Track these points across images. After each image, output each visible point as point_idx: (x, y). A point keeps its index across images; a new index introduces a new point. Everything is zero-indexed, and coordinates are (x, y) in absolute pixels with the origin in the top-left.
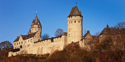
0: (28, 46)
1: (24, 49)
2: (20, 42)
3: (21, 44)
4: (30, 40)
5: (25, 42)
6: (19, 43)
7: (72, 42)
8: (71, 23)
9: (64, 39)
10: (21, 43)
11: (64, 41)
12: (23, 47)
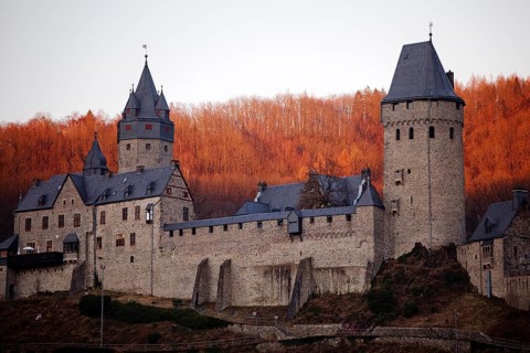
0: (120, 243)
1: (91, 256)
2: (61, 218)
3: (69, 228)
4: (138, 209)
5: (94, 215)
6: (53, 221)
7: (418, 245)
8: (405, 136)
9: (371, 227)
10: (69, 220)
11: (371, 238)
12: (82, 248)
